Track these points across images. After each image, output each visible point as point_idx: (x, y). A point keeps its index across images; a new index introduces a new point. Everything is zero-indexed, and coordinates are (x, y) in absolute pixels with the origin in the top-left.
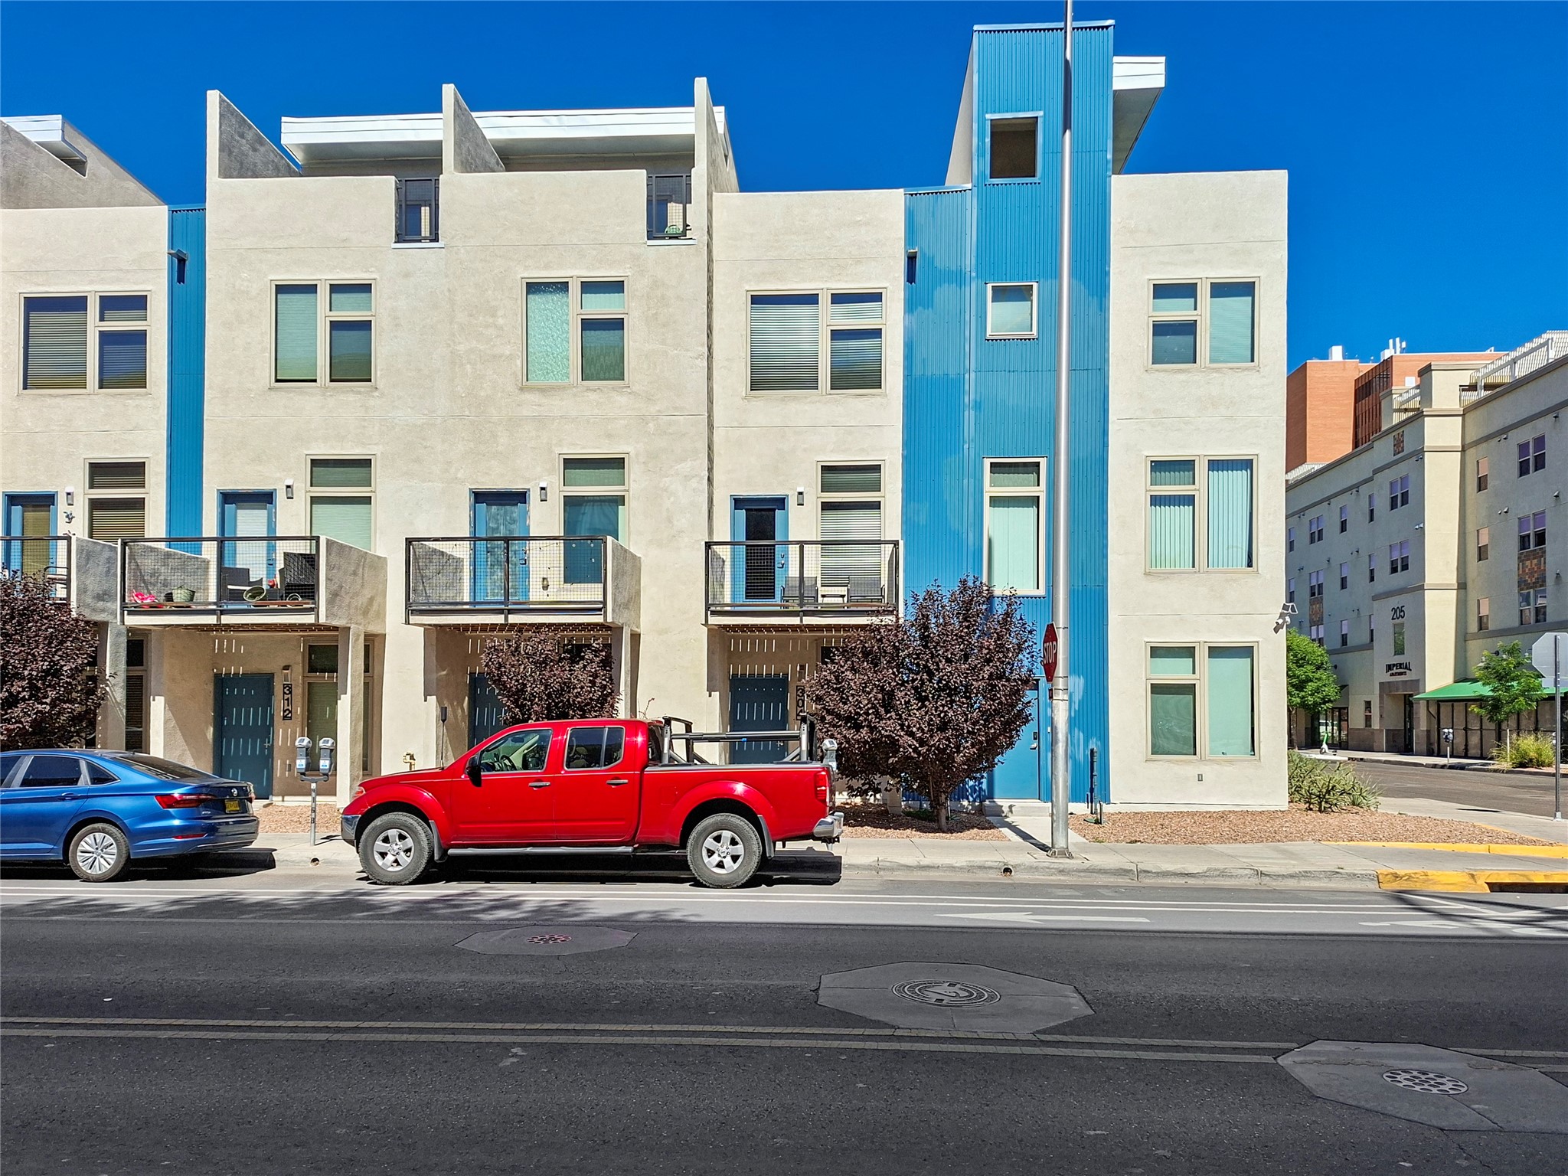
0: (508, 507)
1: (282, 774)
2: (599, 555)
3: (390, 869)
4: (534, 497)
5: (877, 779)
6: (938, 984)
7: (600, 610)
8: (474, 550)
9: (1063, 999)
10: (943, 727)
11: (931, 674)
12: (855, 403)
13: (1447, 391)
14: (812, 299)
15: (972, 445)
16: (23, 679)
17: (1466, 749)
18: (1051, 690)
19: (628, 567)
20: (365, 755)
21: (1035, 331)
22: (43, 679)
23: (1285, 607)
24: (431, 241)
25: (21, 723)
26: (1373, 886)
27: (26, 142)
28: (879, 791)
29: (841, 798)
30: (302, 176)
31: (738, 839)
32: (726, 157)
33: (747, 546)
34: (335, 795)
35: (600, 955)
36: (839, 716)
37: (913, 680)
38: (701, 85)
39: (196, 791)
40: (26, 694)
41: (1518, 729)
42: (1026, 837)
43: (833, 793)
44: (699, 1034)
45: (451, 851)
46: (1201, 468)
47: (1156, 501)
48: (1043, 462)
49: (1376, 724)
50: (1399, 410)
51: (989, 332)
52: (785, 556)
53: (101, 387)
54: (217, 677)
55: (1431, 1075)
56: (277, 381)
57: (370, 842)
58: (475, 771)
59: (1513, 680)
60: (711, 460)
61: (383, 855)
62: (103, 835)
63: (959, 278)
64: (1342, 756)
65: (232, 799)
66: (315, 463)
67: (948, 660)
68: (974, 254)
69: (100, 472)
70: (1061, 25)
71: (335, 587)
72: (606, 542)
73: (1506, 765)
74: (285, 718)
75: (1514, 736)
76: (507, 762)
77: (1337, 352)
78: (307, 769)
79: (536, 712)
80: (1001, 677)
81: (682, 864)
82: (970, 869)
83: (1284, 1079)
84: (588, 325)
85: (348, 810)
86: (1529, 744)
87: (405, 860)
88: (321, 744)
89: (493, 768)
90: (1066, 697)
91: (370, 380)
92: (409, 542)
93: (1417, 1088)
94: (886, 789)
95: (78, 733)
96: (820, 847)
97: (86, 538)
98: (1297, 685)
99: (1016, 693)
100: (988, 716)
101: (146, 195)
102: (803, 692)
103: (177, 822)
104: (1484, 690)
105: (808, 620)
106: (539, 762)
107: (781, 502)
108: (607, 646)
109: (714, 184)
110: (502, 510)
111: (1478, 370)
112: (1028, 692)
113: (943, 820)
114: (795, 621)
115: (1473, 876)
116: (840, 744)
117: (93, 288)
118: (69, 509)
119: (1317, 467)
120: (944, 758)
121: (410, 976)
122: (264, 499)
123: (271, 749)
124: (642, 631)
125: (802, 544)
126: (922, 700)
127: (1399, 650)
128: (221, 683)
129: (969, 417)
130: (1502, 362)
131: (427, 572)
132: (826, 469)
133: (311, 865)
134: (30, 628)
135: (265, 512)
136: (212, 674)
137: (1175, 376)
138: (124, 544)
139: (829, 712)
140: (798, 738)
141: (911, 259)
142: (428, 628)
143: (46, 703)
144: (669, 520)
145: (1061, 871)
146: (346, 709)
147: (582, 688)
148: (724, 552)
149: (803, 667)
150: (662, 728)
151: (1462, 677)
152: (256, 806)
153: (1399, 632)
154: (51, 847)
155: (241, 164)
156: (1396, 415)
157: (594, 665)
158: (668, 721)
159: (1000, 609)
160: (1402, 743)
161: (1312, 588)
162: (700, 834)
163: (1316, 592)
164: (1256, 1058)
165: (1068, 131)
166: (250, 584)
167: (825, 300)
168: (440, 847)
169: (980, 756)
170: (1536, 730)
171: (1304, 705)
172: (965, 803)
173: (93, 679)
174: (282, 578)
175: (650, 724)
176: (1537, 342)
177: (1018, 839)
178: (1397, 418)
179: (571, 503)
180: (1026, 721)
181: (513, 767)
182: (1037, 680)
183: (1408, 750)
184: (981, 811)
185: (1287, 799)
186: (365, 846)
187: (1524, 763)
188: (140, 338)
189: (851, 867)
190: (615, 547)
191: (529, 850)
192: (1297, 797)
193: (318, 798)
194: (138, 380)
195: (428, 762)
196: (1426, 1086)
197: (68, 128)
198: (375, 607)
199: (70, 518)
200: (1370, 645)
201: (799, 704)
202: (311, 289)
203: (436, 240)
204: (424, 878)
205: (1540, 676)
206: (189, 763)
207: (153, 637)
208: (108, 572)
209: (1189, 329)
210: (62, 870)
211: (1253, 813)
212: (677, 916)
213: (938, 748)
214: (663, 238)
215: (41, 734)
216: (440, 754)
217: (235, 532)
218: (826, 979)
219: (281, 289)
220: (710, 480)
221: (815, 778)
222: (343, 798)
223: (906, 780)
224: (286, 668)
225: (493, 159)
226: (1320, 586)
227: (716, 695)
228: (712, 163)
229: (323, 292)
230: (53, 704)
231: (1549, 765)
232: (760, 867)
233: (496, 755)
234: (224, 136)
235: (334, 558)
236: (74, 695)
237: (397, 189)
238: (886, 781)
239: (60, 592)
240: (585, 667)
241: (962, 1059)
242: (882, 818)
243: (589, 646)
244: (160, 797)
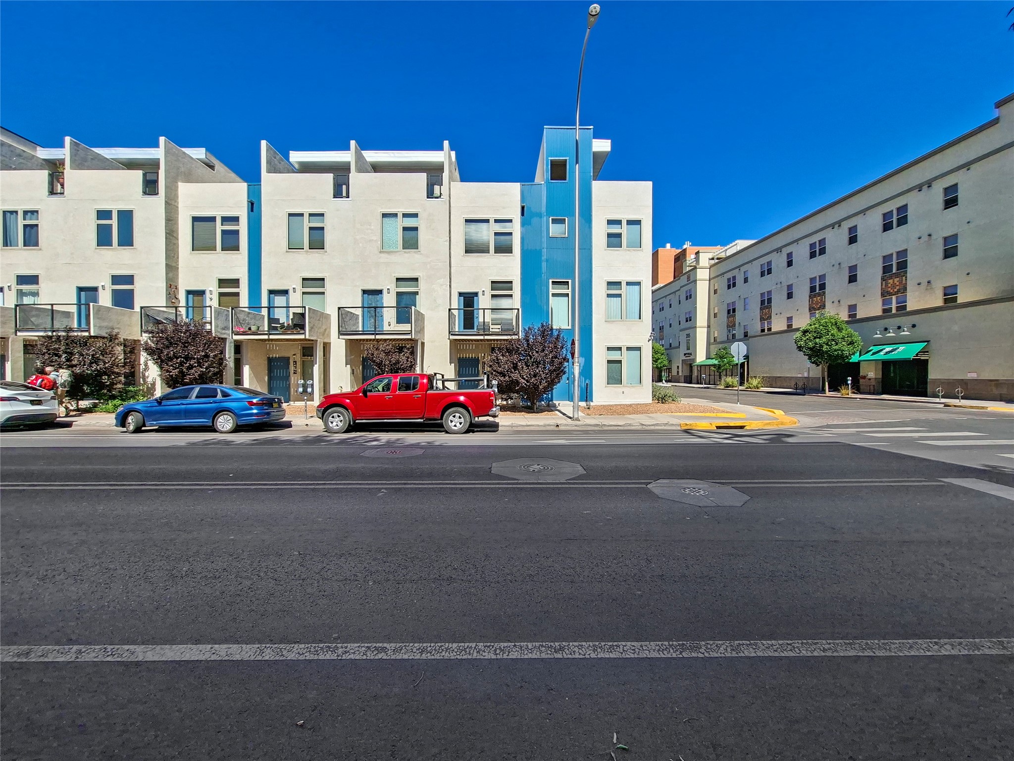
0: (376, 296)
1: (294, 394)
2: (410, 314)
3: (335, 428)
4: (385, 292)
5: (512, 395)
6: (533, 465)
7: (410, 333)
8: (363, 311)
9: (577, 469)
10: (535, 376)
11: (531, 357)
12: (503, 258)
13: (705, 259)
14: (487, 221)
15: (545, 275)
16: (194, 359)
17: (709, 382)
18: (573, 362)
19: (420, 318)
20: (324, 387)
21: (567, 235)
22: (203, 359)
23: (652, 333)
24: (347, 198)
25: (194, 375)
26: (679, 428)
27: (192, 158)
28: (512, 399)
29: (499, 402)
30: (297, 173)
31: (461, 416)
32: (456, 169)
33: (464, 310)
34: (313, 401)
35: (412, 457)
36: (498, 372)
37: (525, 359)
38: (446, 143)
39: (262, 400)
40: (196, 365)
41: (726, 375)
42: (564, 414)
43: (496, 400)
44: (448, 484)
45: (357, 421)
46: (624, 285)
47: (609, 296)
48: (570, 281)
49: (680, 374)
50: (689, 266)
51: (551, 235)
52: (478, 314)
53: (222, 250)
54: (269, 358)
55: (697, 489)
56: (289, 249)
57: (327, 418)
58: (365, 392)
59: (725, 358)
60: (450, 279)
61: (332, 423)
62: (227, 416)
63: (540, 215)
64: (669, 385)
65: (275, 402)
66: (304, 279)
67: (537, 352)
68: (545, 207)
69: (222, 282)
70: (575, 127)
71: (312, 325)
72: (411, 309)
73: (722, 387)
74: (294, 373)
75: (725, 377)
76: (377, 389)
77: (668, 246)
78: (303, 392)
79: (386, 371)
80: (556, 357)
81: (441, 426)
82: (545, 426)
83: (650, 492)
84: (405, 229)
85: (319, 407)
86: (729, 380)
87: (341, 424)
88: (308, 383)
89: (371, 391)
90: (578, 365)
91: (324, 249)
92: (339, 308)
93: (692, 494)
94: (515, 399)
95: (216, 379)
96: (491, 419)
97: (218, 306)
98: (655, 360)
99: (561, 363)
100: (551, 372)
101: (238, 179)
102: (485, 364)
103: (255, 411)
104: (716, 362)
105: (486, 337)
106: (388, 389)
107: (476, 294)
108: (413, 347)
109: (451, 179)
110: (373, 297)
111: (714, 253)
112: (565, 363)
113: (535, 409)
114: (482, 337)
115: (711, 424)
116: (498, 382)
117: (219, 213)
118: (211, 296)
119: (662, 285)
120: (536, 387)
121: (344, 465)
122: (285, 292)
123: (289, 384)
124: (425, 341)
125: (484, 309)
126: (528, 366)
127: (688, 349)
128: (270, 360)
129: (544, 265)
130: (722, 250)
131: (346, 320)
132: (492, 282)
133: (306, 427)
134: (197, 340)
135: (285, 297)
136: (266, 358)
137: (615, 252)
138: (232, 309)
139: (495, 371)
140: (483, 380)
141: (523, 208)
142: (347, 340)
143: (204, 368)
144: (435, 300)
145: (576, 426)
146: (317, 370)
147: (403, 362)
148: (455, 312)
149: (485, 355)
150: (433, 377)
151: (708, 358)
152: (284, 405)
153: (688, 343)
154: (207, 420)
155: (275, 168)
156: (688, 268)
157: (408, 354)
158: (435, 374)
159: (555, 333)
160: (689, 380)
161: (660, 327)
162: (447, 415)
163: (661, 328)
164: (640, 486)
165: (577, 165)
166: (280, 324)
167: (492, 221)
168: (353, 420)
169: (548, 386)
170: (732, 375)
171: (657, 367)
172: (543, 403)
173: (222, 359)
174: (292, 322)
175: (429, 375)
176: (734, 244)
177: (562, 415)
178: (688, 269)
179: (398, 294)
180: (564, 373)
181: (379, 391)
182: (568, 359)
183: (691, 383)
184: (548, 405)
185: (651, 399)
186: (325, 420)
187: (728, 386)
188: (237, 232)
189: (502, 426)
190: (415, 310)
191: (385, 421)
192: (655, 398)
193: (308, 402)
194: (236, 248)
195: (347, 389)
196: (695, 493)
197: (207, 153)
198: (327, 333)
199: (211, 299)
200: (679, 347)
201: (483, 368)
202: (302, 215)
203: (348, 197)
204: (347, 431)
205: (733, 357)
206: (259, 390)
207: (244, 343)
208: (226, 320)
209: (619, 235)
210: (212, 429)
211: (640, 404)
212: (437, 444)
213: (533, 383)
214: (432, 198)
215: (202, 379)
216: (352, 386)
217: (274, 305)
218: (494, 464)
219: (290, 215)
220: (450, 286)
221: (490, 395)
222: (317, 402)
223: (522, 395)
224: (294, 355)
225: (370, 168)
226: (663, 326)
227: (453, 365)
228: (450, 171)
229: (306, 217)
230: (206, 368)
231: (736, 387)
232: (469, 427)
233: (373, 387)
234: (268, 158)
235: (311, 315)
236: (214, 365)
237: (334, 179)
238: (515, 395)
239: (208, 327)
240: (404, 354)
241: (541, 489)
242: (513, 409)
243: (405, 347)
244: (249, 402)
